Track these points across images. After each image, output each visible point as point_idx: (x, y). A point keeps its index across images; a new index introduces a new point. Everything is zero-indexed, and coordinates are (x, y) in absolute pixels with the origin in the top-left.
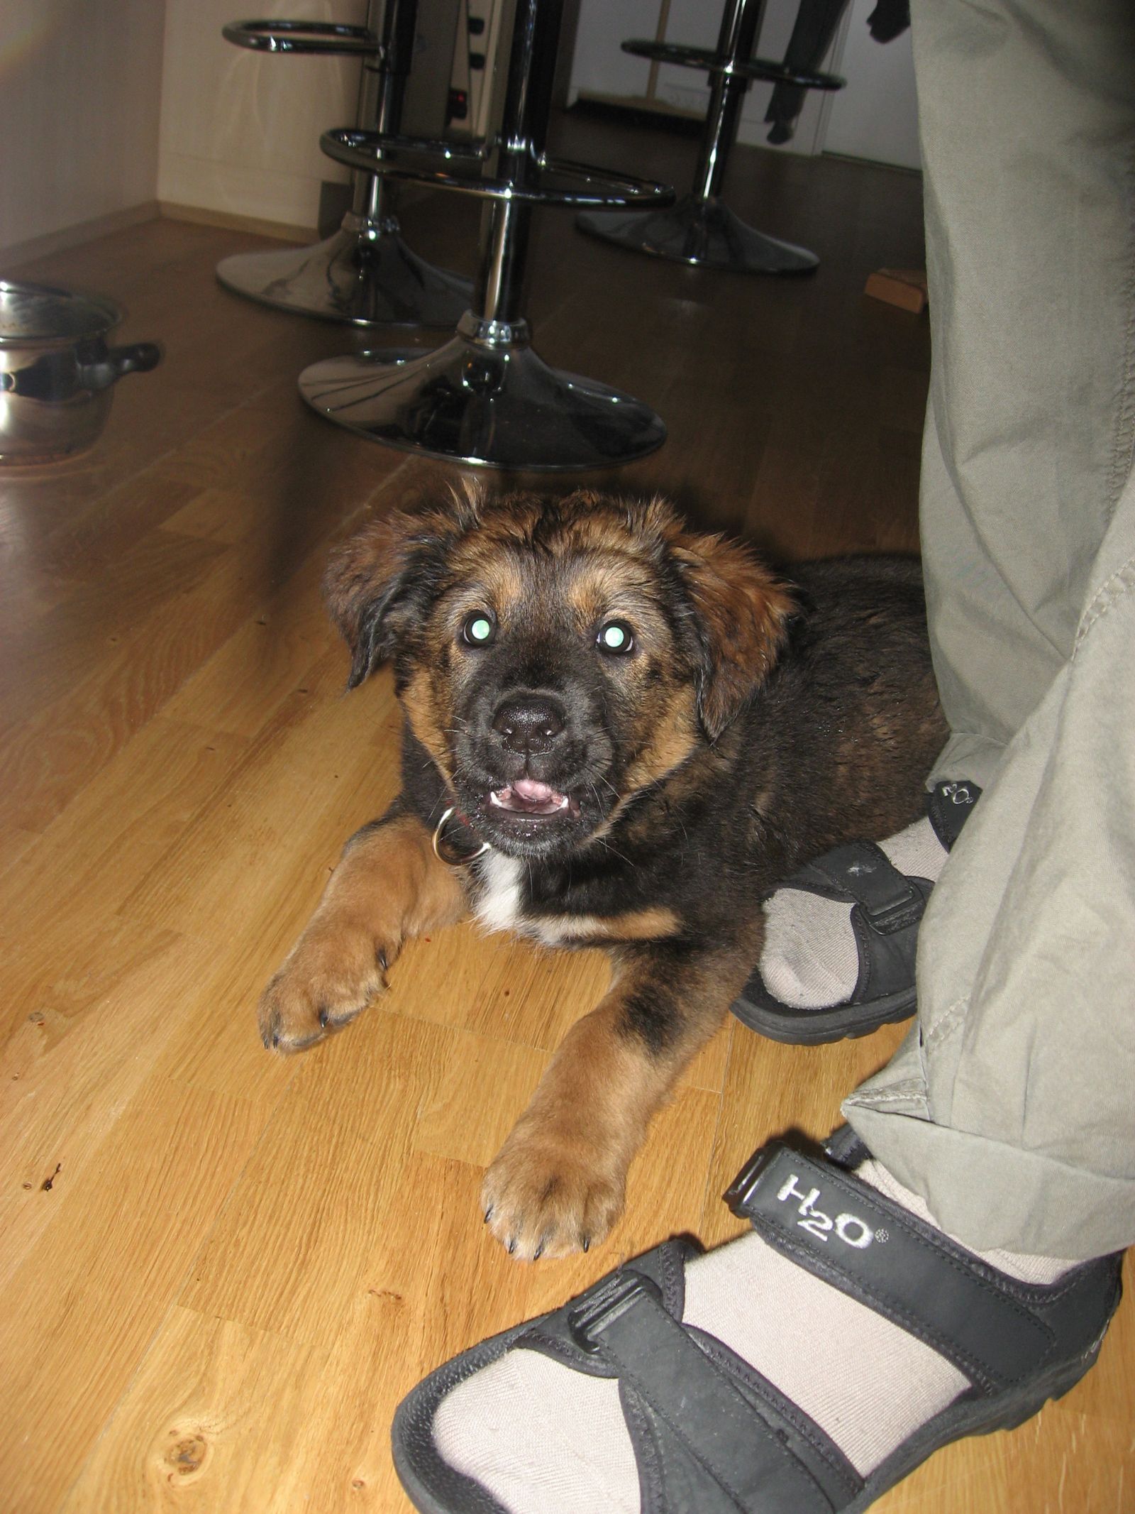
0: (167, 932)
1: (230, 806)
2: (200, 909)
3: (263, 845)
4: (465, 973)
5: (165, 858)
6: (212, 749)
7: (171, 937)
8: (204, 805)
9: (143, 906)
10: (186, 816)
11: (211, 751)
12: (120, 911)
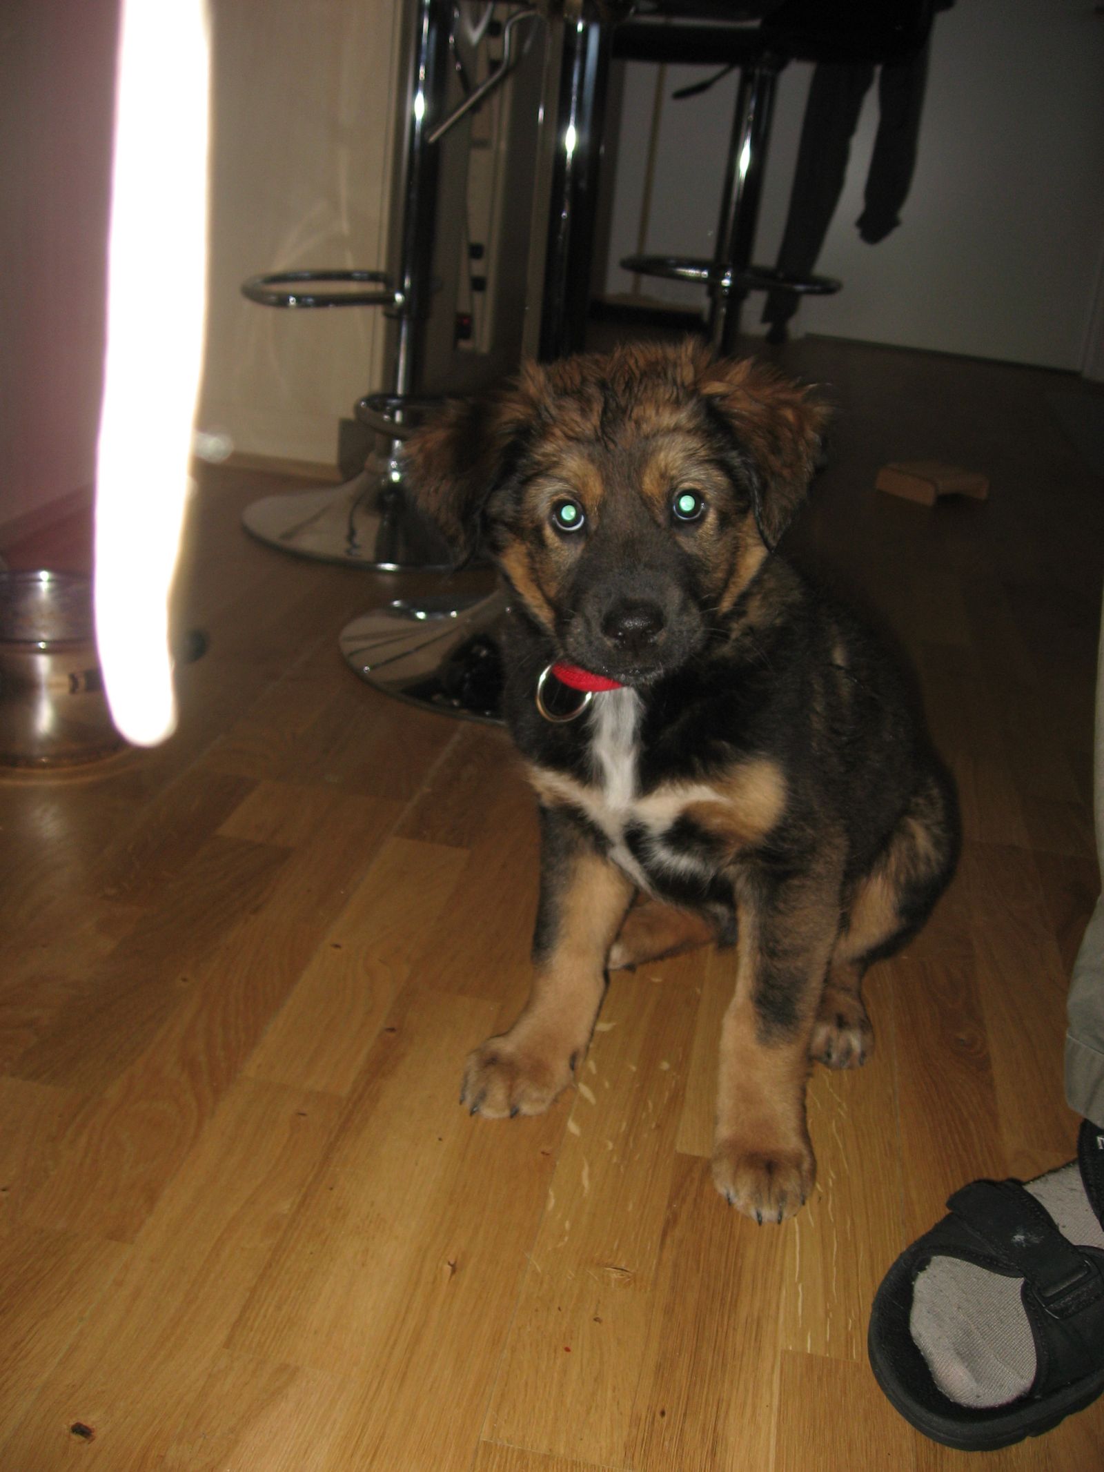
0: (283, 1368)
1: (331, 1189)
2: (316, 1332)
3: (373, 1238)
4: (614, 1391)
5: (269, 1265)
6: (303, 1115)
7: (289, 1373)
8: (304, 1190)
9: (253, 1333)
10: (285, 1207)
11: (303, 1118)
12: (228, 1343)
